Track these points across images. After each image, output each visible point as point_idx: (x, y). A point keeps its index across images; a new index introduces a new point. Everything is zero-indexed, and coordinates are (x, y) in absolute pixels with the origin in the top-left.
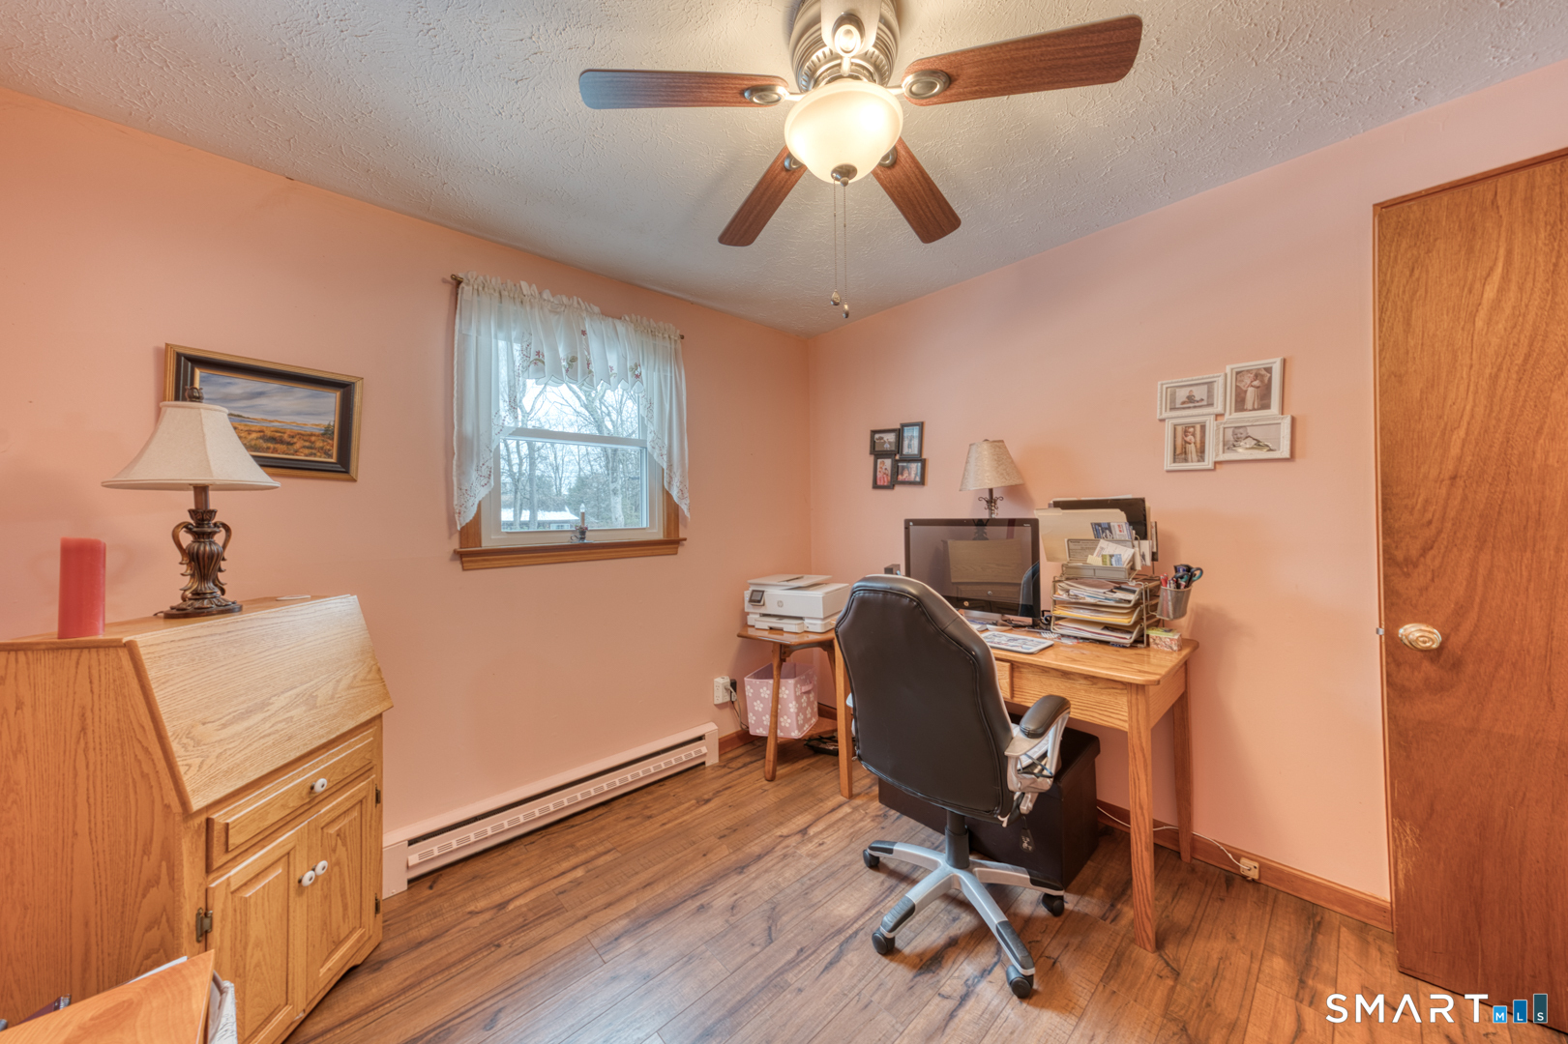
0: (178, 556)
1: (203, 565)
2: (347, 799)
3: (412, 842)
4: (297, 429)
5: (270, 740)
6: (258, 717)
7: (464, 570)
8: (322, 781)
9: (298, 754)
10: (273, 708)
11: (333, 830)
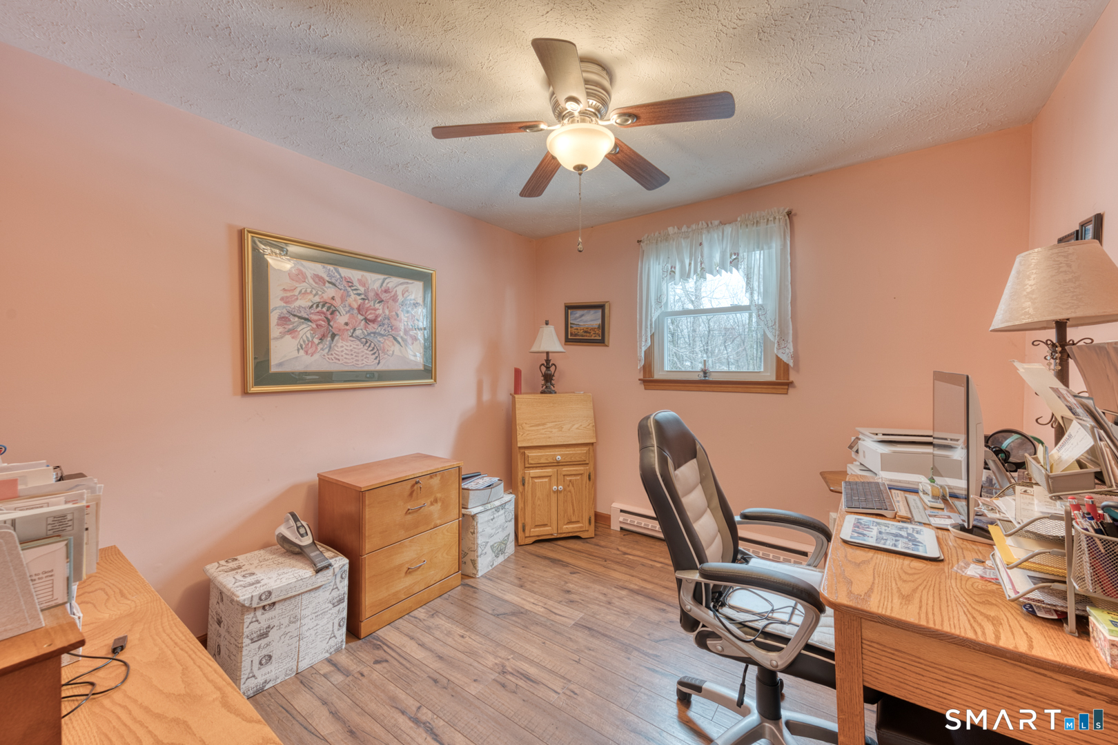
0: (541, 375)
1: (548, 378)
2: (574, 470)
3: (622, 511)
4: (592, 327)
5: (543, 436)
6: (541, 427)
7: (645, 389)
8: (559, 457)
9: (551, 444)
10: (547, 426)
11: (568, 478)
